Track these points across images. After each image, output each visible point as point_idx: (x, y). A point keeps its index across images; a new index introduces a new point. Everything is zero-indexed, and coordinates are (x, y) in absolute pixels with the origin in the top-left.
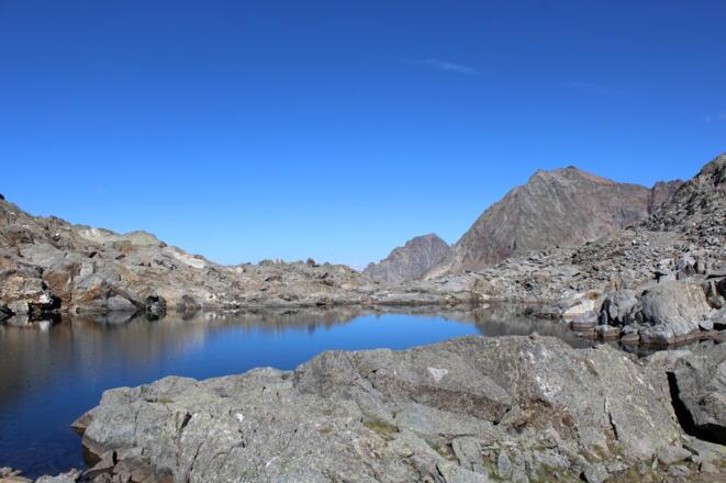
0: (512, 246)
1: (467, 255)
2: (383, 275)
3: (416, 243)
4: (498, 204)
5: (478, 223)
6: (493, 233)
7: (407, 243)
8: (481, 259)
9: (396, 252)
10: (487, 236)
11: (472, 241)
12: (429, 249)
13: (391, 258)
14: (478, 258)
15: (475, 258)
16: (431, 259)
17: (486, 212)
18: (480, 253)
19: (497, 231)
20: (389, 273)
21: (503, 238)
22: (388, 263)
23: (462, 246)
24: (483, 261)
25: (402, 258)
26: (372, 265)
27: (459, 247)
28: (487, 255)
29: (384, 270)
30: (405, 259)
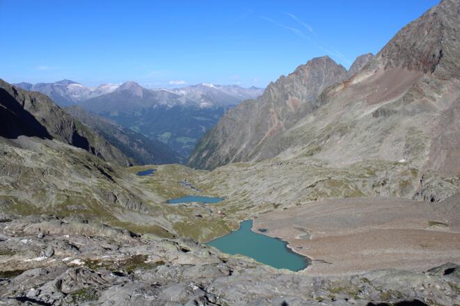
0: (437, 54)
1: (390, 63)
2: (290, 84)
3: (315, 62)
4: (415, 22)
5: (397, 37)
6: (414, 45)
7: (308, 62)
8: (403, 66)
9: (300, 68)
10: (408, 48)
11: (392, 52)
12: (325, 66)
13: (296, 73)
14: (400, 66)
15: (397, 65)
16: (326, 74)
17: (403, 29)
18: (402, 62)
19: (419, 43)
20: (295, 83)
21: (427, 48)
22: (294, 76)
23: (383, 56)
24: (406, 68)
25: (304, 72)
26: (283, 77)
27: (380, 57)
28: (409, 63)
29: (292, 81)
30: (307, 73)
